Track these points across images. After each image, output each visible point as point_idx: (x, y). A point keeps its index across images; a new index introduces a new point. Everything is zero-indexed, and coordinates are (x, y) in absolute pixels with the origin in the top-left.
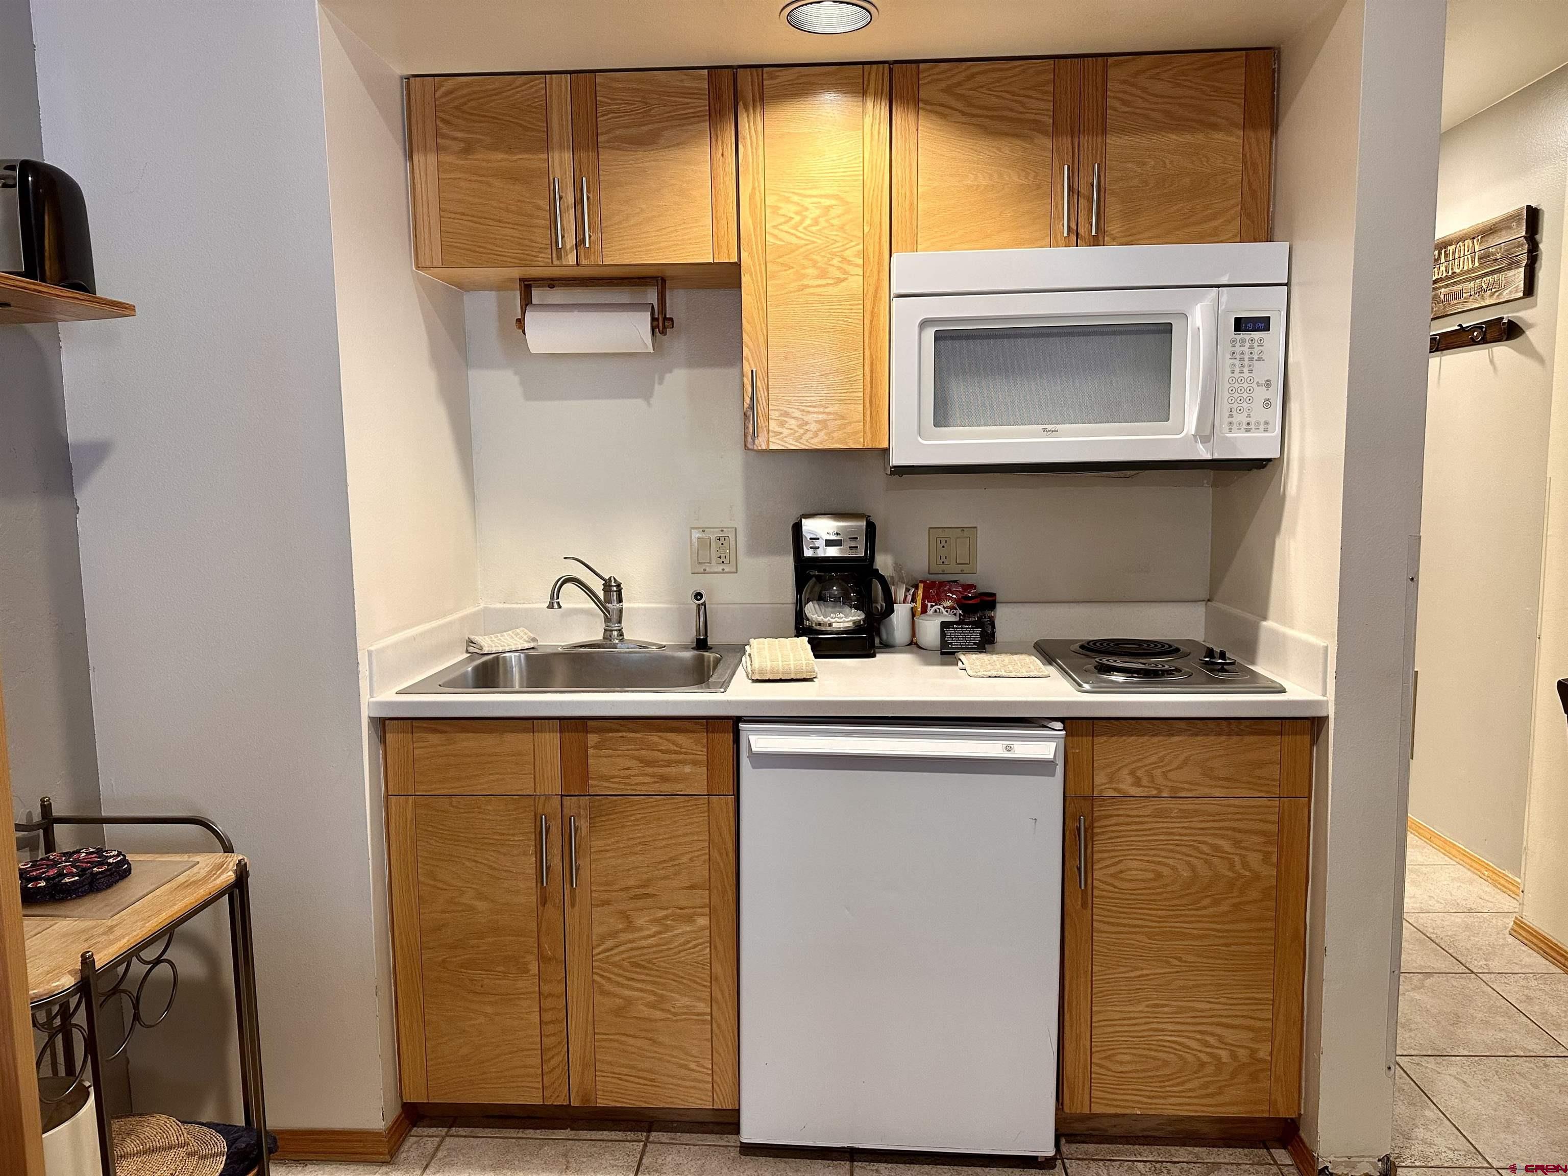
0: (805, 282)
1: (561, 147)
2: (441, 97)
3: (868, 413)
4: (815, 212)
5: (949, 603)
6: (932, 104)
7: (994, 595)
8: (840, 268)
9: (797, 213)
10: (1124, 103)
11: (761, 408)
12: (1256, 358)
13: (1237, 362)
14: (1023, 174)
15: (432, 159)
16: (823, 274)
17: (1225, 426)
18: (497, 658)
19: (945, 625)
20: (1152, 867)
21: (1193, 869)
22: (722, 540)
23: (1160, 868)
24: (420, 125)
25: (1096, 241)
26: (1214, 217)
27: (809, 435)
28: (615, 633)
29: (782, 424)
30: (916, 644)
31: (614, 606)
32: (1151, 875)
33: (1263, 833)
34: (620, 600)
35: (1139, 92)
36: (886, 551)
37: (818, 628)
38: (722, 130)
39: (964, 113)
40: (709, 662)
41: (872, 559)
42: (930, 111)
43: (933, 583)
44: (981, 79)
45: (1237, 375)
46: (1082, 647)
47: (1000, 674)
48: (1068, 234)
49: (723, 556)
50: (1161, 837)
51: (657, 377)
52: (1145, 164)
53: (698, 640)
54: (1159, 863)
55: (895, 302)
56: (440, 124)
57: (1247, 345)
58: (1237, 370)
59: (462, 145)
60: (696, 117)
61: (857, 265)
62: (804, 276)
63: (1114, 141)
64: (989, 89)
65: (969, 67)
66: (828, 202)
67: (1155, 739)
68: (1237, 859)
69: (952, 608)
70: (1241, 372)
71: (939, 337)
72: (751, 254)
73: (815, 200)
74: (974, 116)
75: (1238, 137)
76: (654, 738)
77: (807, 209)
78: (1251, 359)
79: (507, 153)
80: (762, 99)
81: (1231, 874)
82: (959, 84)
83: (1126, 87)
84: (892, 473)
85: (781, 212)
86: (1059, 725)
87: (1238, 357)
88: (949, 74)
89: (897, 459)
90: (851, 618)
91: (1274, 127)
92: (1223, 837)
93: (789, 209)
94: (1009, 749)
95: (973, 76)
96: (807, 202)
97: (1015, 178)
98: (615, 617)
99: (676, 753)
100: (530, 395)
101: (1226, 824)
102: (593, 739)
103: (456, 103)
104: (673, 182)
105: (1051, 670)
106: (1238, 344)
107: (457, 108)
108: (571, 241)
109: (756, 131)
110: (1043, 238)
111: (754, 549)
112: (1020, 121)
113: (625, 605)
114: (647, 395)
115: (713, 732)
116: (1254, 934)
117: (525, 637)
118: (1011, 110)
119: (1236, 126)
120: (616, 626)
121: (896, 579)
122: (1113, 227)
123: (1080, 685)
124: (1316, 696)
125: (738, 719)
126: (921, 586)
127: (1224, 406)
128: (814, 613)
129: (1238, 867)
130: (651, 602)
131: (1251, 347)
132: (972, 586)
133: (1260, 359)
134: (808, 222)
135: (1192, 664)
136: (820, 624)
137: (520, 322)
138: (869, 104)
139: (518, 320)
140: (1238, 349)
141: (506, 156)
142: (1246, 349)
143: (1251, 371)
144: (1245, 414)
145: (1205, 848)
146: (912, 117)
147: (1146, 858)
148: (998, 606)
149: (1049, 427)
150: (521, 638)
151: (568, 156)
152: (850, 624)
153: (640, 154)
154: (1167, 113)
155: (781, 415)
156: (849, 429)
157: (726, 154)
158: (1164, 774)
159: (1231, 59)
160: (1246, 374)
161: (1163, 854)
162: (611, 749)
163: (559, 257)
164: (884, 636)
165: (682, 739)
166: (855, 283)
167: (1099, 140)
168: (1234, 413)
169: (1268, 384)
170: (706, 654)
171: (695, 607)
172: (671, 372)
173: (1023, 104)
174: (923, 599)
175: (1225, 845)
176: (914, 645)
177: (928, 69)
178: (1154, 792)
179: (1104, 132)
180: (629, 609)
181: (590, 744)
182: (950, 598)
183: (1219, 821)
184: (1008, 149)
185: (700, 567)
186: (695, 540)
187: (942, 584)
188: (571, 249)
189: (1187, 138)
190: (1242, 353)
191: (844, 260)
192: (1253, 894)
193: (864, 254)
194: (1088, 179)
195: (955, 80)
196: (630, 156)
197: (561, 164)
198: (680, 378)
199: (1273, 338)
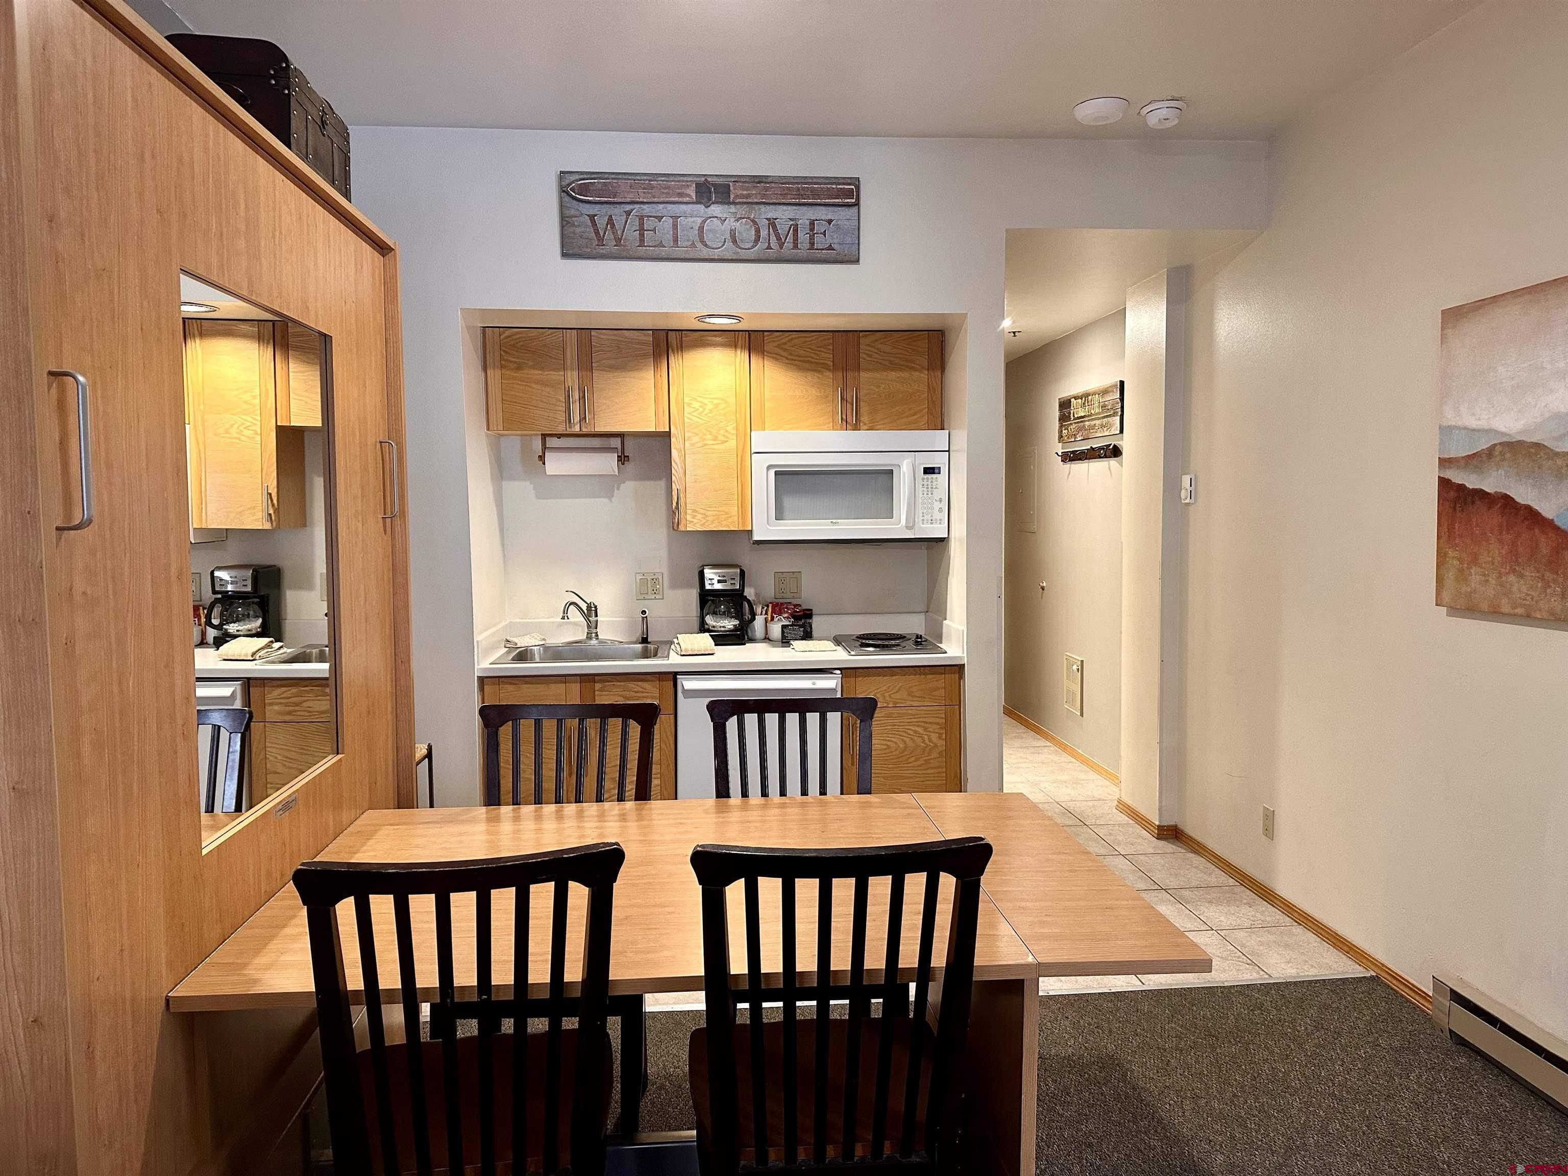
0: (706, 442)
1: (572, 370)
2: (503, 339)
3: (740, 512)
4: (709, 407)
5: (786, 615)
6: (770, 353)
7: (811, 610)
8: (724, 436)
9: (701, 407)
10: (870, 356)
11: (682, 509)
12: (934, 487)
13: (925, 489)
14: (818, 390)
15: (498, 373)
16: (715, 438)
17: (921, 523)
18: (527, 649)
19: (783, 627)
20: (885, 742)
21: (905, 743)
22: (655, 580)
23: (889, 743)
24: (491, 354)
25: (856, 428)
26: (914, 414)
27: (709, 522)
28: (594, 635)
29: (694, 517)
30: (768, 639)
31: (593, 619)
32: (885, 747)
33: (938, 724)
34: (596, 616)
35: (876, 351)
36: (750, 586)
37: (713, 629)
38: (660, 362)
39: (787, 358)
40: (651, 650)
41: (743, 591)
42: (770, 357)
43: (778, 603)
44: (796, 341)
45: (925, 496)
46: (857, 637)
47: (811, 650)
48: (842, 422)
49: (655, 590)
50: (889, 727)
51: (616, 486)
52: (880, 387)
53: (643, 638)
54: (889, 741)
55: (754, 456)
56: (502, 353)
57: (930, 481)
58: (925, 493)
59: (516, 365)
60: (645, 356)
61: (733, 434)
62: (704, 440)
63: (864, 375)
64: (800, 347)
65: (790, 335)
66: (716, 401)
67: (885, 678)
68: (926, 737)
69: (788, 618)
70: (928, 494)
71: (777, 473)
72: (676, 427)
73: (710, 400)
74: (792, 360)
75: (926, 374)
76: (630, 685)
77: (705, 404)
78: (932, 488)
79: (541, 370)
80: (682, 347)
81: (922, 745)
82: (785, 344)
83: (870, 348)
84: (753, 544)
85: (692, 406)
86: (839, 672)
87: (926, 487)
88: (779, 338)
89: (756, 537)
90: (731, 623)
91: (943, 369)
92: (918, 726)
93: (696, 405)
94: (814, 684)
95: (792, 339)
96: (706, 401)
97: (814, 392)
98: (593, 625)
99: (642, 692)
100: (539, 496)
101: (921, 720)
102: (598, 686)
103: (512, 343)
104: (634, 388)
105: (839, 648)
106: (925, 480)
107: (514, 346)
108: (577, 419)
109: (679, 364)
110: (829, 423)
111: (674, 585)
112: (817, 363)
113: (599, 618)
114: (610, 496)
115: (663, 681)
116: (936, 775)
117: (538, 638)
118: (812, 358)
119: (925, 369)
120: (594, 631)
121: (756, 602)
122: (865, 418)
123: (850, 652)
124: (959, 654)
125: (676, 673)
126: (770, 605)
127: (919, 512)
128: (710, 620)
129: (927, 741)
130: (612, 617)
131: (932, 482)
132: (800, 605)
133: (936, 488)
134: (706, 411)
135: (910, 644)
136: (714, 627)
137: (542, 458)
138: (739, 352)
139: (540, 456)
140: (925, 483)
141: (540, 372)
142: (929, 483)
143: (932, 494)
144: (930, 515)
145: (911, 732)
146: (761, 361)
147: (882, 738)
148: (814, 617)
149: (834, 521)
150: (536, 639)
151: (575, 373)
152: (732, 627)
153: (616, 374)
154: (890, 362)
155: (693, 512)
156: (730, 520)
157: (662, 374)
158: (890, 696)
159: (919, 335)
160: (930, 495)
161: (890, 736)
162: (607, 691)
163: (570, 427)
164: (750, 634)
165: (646, 685)
166: (732, 443)
167: (857, 373)
168: (925, 515)
169: (941, 500)
170: (649, 646)
171: (641, 619)
172: (624, 483)
173: (818, 355)
174: (772, 613)
175: (920, 730)
176: (767, 639)
177: (768, 336)
178: (885, 705)
179: (859, 370)
180: (601, 621)
181: (596, 688)
182: (787, 612)
183: (917, 718)
184: (811, 377)
185: (642, 595)
186: (638, 581)
187: (782, 604)
188: (577, 422)
189: (901, 374)
190: (928, 485)
191: (727, 431)
192: (935, 754)
193: (737, 429)
194: (851, 394)
195: (783, 341)
196: (610, 375)
197: (572, 378)
198: (629, 486)
199: (942, 478)
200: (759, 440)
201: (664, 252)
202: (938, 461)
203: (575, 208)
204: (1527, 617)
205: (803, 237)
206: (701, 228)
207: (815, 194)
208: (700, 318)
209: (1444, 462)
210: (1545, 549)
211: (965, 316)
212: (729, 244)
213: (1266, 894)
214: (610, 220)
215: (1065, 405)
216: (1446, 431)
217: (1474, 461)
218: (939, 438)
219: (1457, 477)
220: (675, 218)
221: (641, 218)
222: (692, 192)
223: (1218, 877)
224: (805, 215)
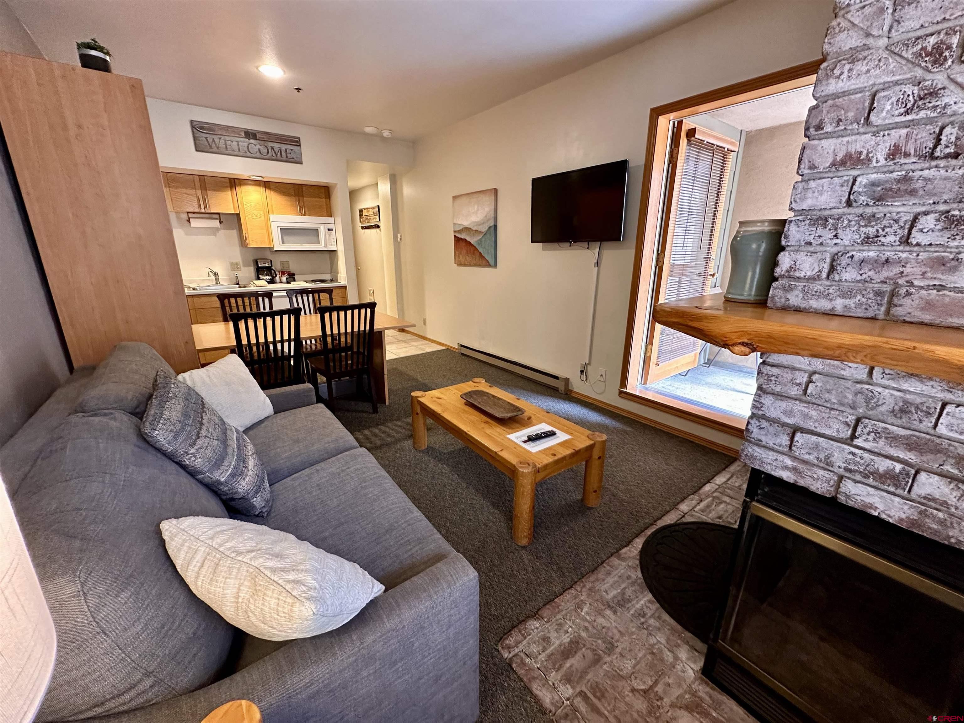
0: (253, 217)
1: (199, 190)
2: (168, 177)
3: (268, 241)
4: (253, 206)
7: (294, 273)
8: (260, 216)
10: (306, 193)
11: (247, 240)
14: (290, 202)
16: (256, 217)
17: (328, 245)
19: (286, 278)
22: (237, 264)
25: (304, 215)
26: (322, 212)
27: (258, 244)
28: (218, 282)
29: (253, 243)
34: (218, 276)
35: (308, 191)
36: (274, 265)
38: (233, 189)
39: (279, 191)
40: (242, 286)
41: (272, 267)
42: (273, 190)
44: (282, 186)
45: (329, 237)
46: (312, 281)
48: (300, 213)
49: (238, 267)
51: (217, 232)
52: (311, 203)
53: (237, 282)
55: (272, 223)
56: (169, 182)
59: (175, 187)
60: (227, 187)
61: (263, 215)
63: (306, 198)
64: (283, 188)
65: (279, 184)
66: (255, 204)
69: (287, 275)
71: (280, 229)
72: (242, 213)
73: (253, 203)
74: (281, 192)
75: (325, 200)
78: (331, 235)
80: (240, 185)
82: (278, 186)
83: (306, 190)
84: (274, 251)
87: (329, 235)
89: (276, 249)
91: (330, 199)
93: (248, 205)
96: (251, 204)
98: (218, 279)
100: (186, 234)
103: (172, 178)
104: (223, 198)
108: (203, 207)
109: (240, 190)
110: (295, 213)
111: (245, 266)
112: (289, 194)
114: (217, 235)
118: (288, 192)
119: (324, 198)
121: (276, 271)
122: (307, 212)
124: (344, 283)
126: (281, 272)
127: (327, 242)
128: (261, 276)
130: (224, 276)
131: (331, 233)
132: (290, 272)
135: (329, 281)
136: (264, 278)
137: (189, 221)
138: (261, 188)
139: (187, 220)
140: (329, 233)
141: (185, 190)
143: (331, 237)
144: (331, 243)
146: (270, 191)
148: (295, 275)
152: (270, 278)
153: (216, 192)
154: (313, 195)
155: (252, 241)
156: (265, 244)
157: (234, 193)
159: (321, 188)
163: (200, 210)
164: (276, 281)
166: (263, 218)
168: (329, 243)
169: (334, 239)
171: (235, 277)
174: (282, 274)
176: (281, 282)
177: (271, 183)
179: (304, 197)
180: (220, 278)
184: (287, 198)
185: (234, 269)
186: (230, 264)
187: (284, 271)
188: (203, 209)
189: (317, 199)
191: (260, 214)
194: (302, 204)
196: (214, 193)
197: (199, 193)
198: (222, 232)
199: (333, 232)
200: (272, 217)
201: (236, 153)
202: (330, 227)
203: (198, 134)
204: (470, 265)
205: (283, 154)
206: (248, 147)
207: (286, 140)
208: (249, 176)
209: (455, 232)
210: (472, 251)
211: (336, 184)
212: (258, 153)
213: (425, 338)
214: (213, 140)
215: (361, 211)
216: (455, 224)
217: (460, 231)
218: (331, 220)
219: (458, 235)
220: (238, 142)
221: (225, 140)
222: (243, 134)
223: (414, 337)
224: (284, 147)
